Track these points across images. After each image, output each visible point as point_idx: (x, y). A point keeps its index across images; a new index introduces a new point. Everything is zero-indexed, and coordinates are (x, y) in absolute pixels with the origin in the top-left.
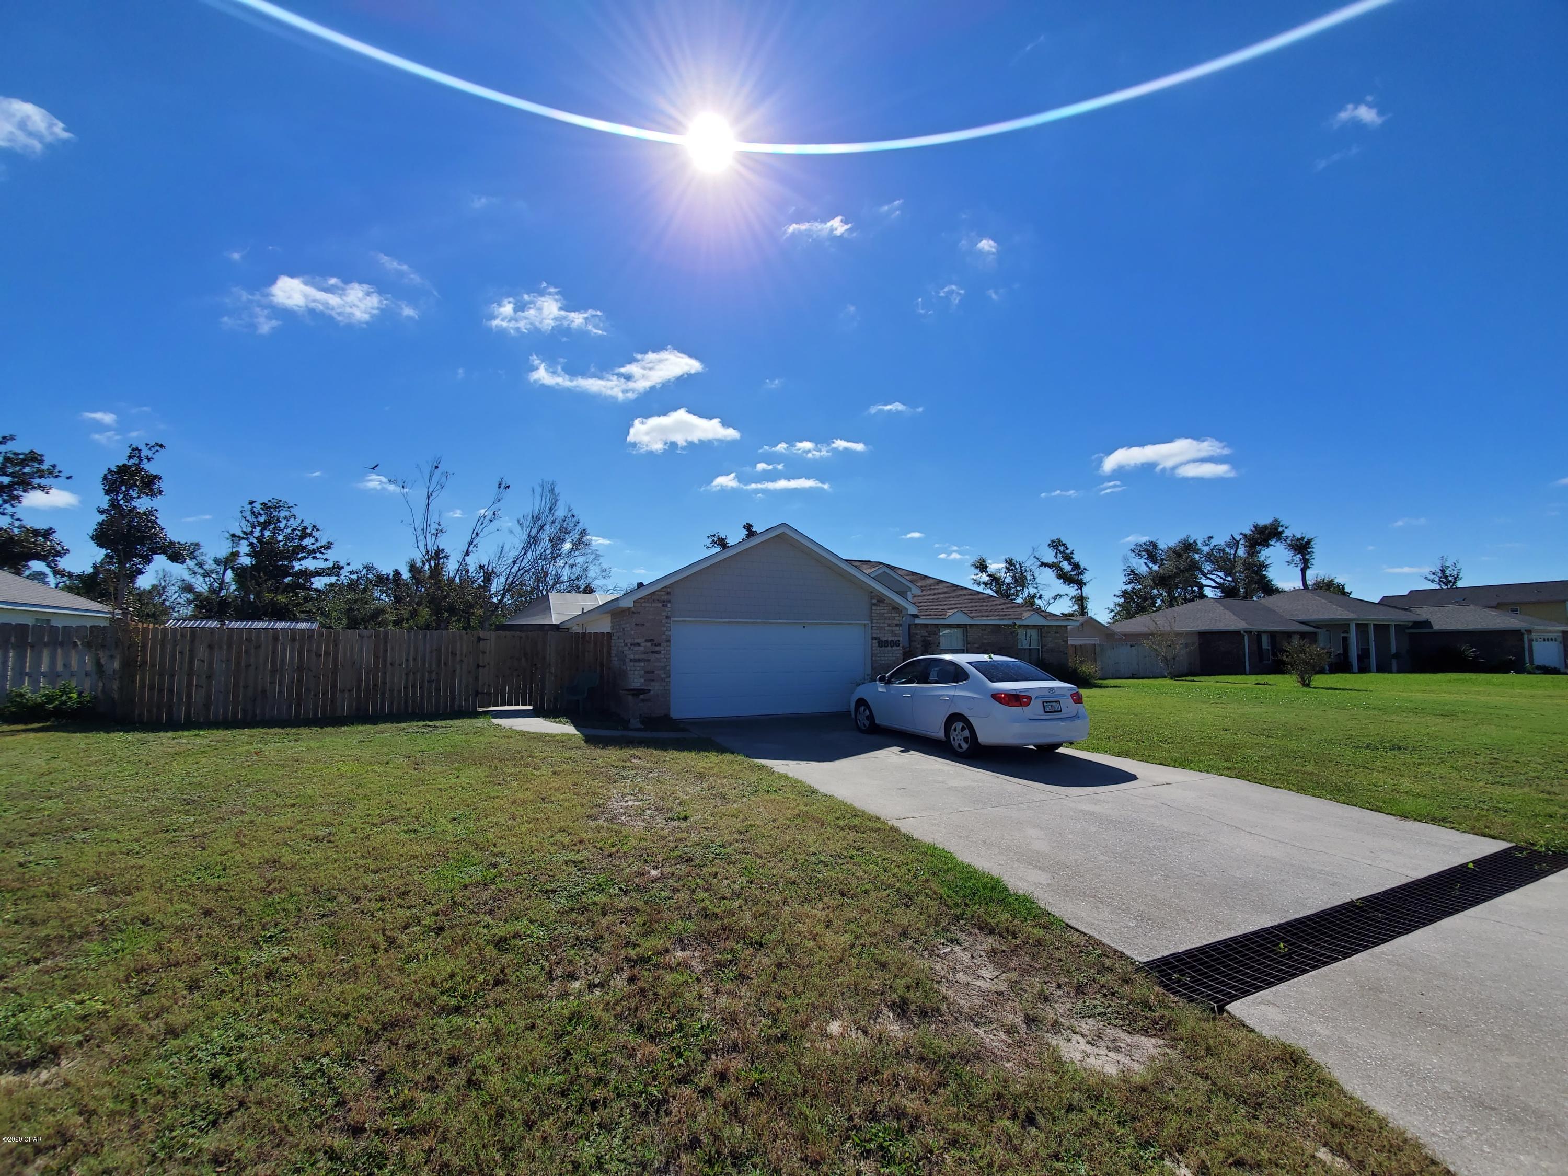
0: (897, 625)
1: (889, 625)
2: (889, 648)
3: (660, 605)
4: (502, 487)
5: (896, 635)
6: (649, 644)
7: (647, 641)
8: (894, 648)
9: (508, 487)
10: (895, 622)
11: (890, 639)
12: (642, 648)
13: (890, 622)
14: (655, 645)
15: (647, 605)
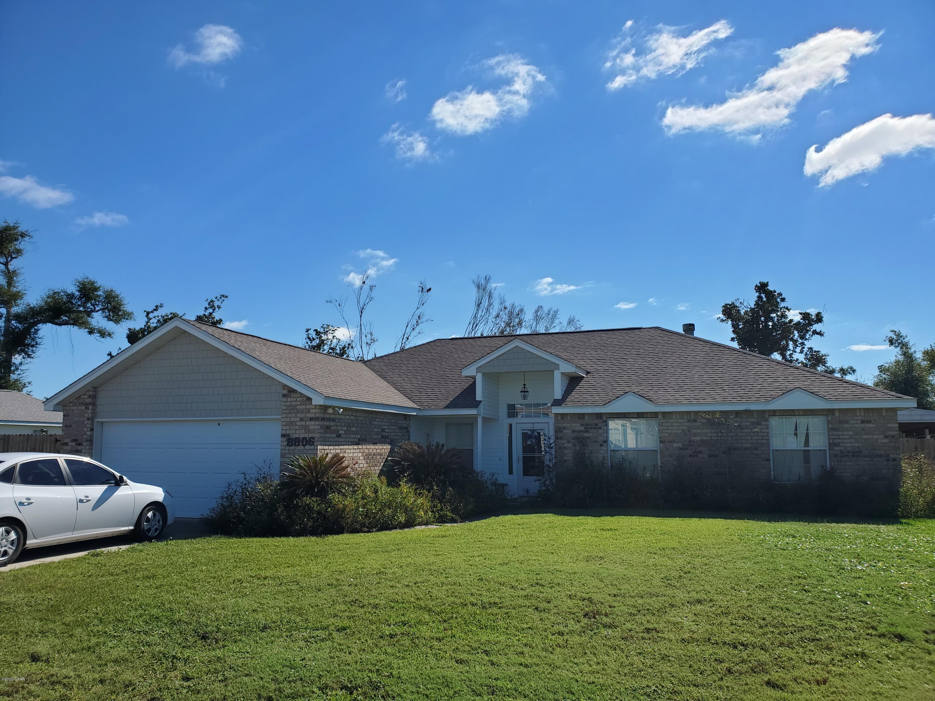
0: (311, 419)
1: (302, 420)
2: (301, 447)
3: (83, 407)
4: (425, 290)
5: (309, 431)
6: (74, 444)
7: (73, 441)
8: (308, 447)
9: (430, 290)
10: (310, 415)
11: (302, 436)
12: (69, 448)
13: (303, 415)
14: (79, 445)
15: (75, 408)
